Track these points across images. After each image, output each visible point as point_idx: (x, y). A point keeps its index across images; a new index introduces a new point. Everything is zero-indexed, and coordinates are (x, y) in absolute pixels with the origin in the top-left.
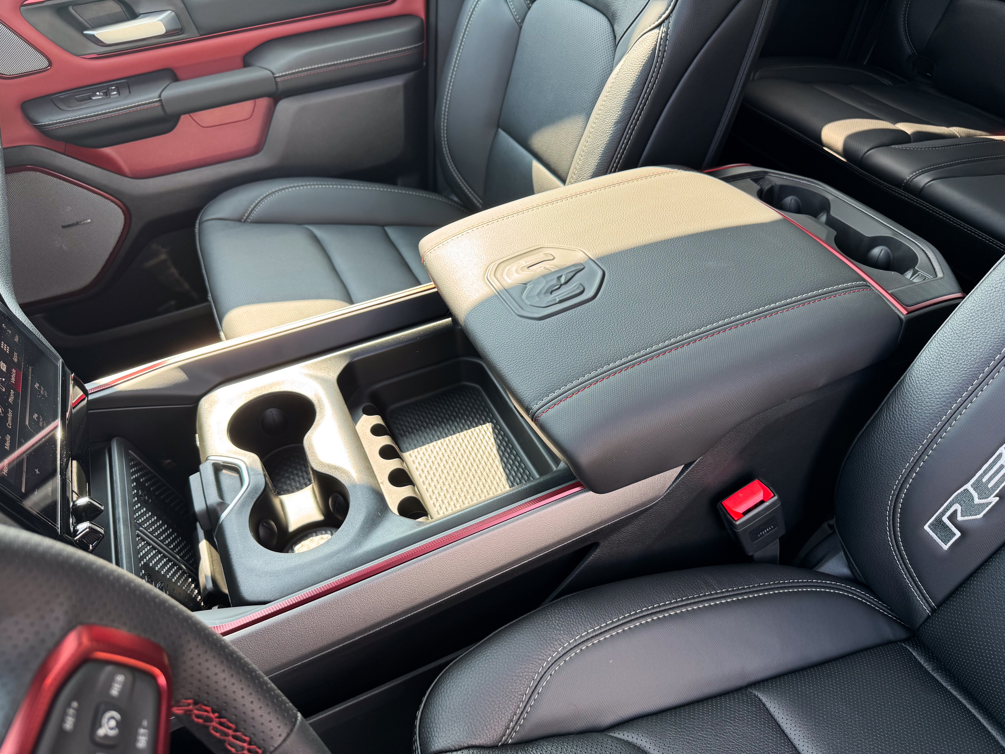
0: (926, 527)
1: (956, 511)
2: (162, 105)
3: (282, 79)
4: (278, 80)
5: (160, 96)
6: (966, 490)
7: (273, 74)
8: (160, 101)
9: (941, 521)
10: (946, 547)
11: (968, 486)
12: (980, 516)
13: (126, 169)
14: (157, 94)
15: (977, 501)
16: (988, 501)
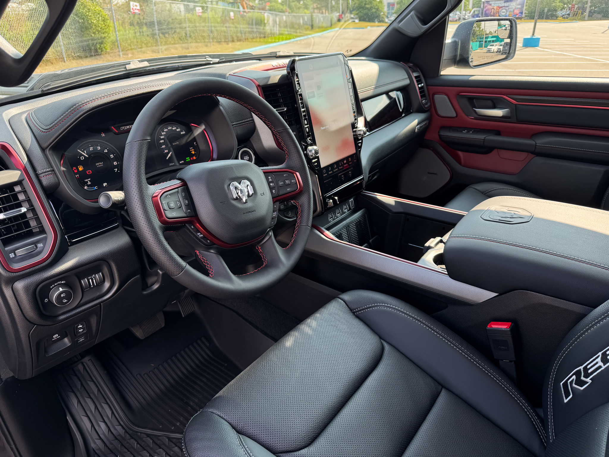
0: (561, 384)
1: (573, 379)
2: (484, 141)
3: (539, 147)
4: (537, 147)
5: (485, 138)
6: (580, 369)
7: (536, 144)
8: (484, 139)
9: (567, 383)
10: (566, 401)
11: (581, 368)
12: (582, 388)
13: (463, 162)
14: (485, 136)
15: (582, 378)
16: (587, 381)
